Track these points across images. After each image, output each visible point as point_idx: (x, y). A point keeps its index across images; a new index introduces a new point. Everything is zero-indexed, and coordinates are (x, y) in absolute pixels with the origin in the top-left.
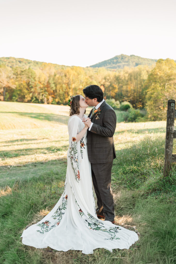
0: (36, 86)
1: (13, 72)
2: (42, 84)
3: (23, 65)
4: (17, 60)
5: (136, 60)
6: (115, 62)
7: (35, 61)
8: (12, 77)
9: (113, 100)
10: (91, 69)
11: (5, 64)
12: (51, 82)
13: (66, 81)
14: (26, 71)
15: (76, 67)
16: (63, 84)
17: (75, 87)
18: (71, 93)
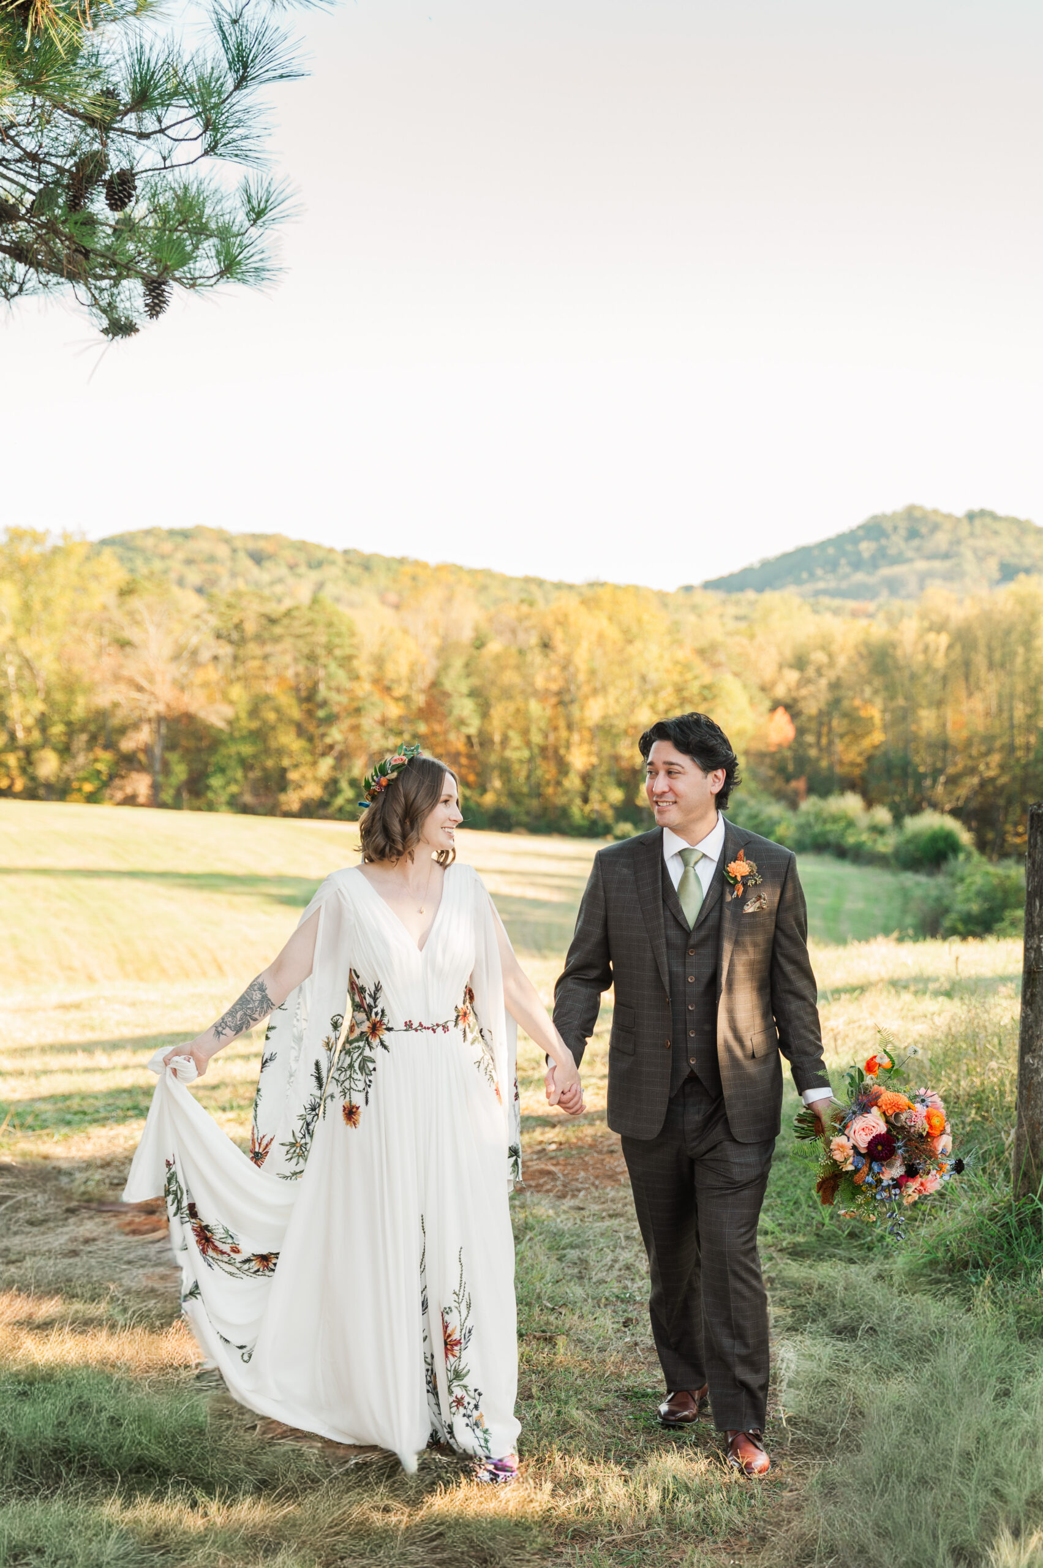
0: (358, 711)
1: (214, 621)
2: (397, 699)
3: (280, 580)
4: (238, 544)
5: (1004, 544)
6: (866, 555)
7: (355, 552)
8: (205, 656)
9: (851, 803)
10: (712, 599)
11: (165, 572)
12: (456, 683)
13: (550, 679)
14: (295, 613)
15: (616, 587)
16: (526, 700)
17: (605, 718)
18: (579, 759)
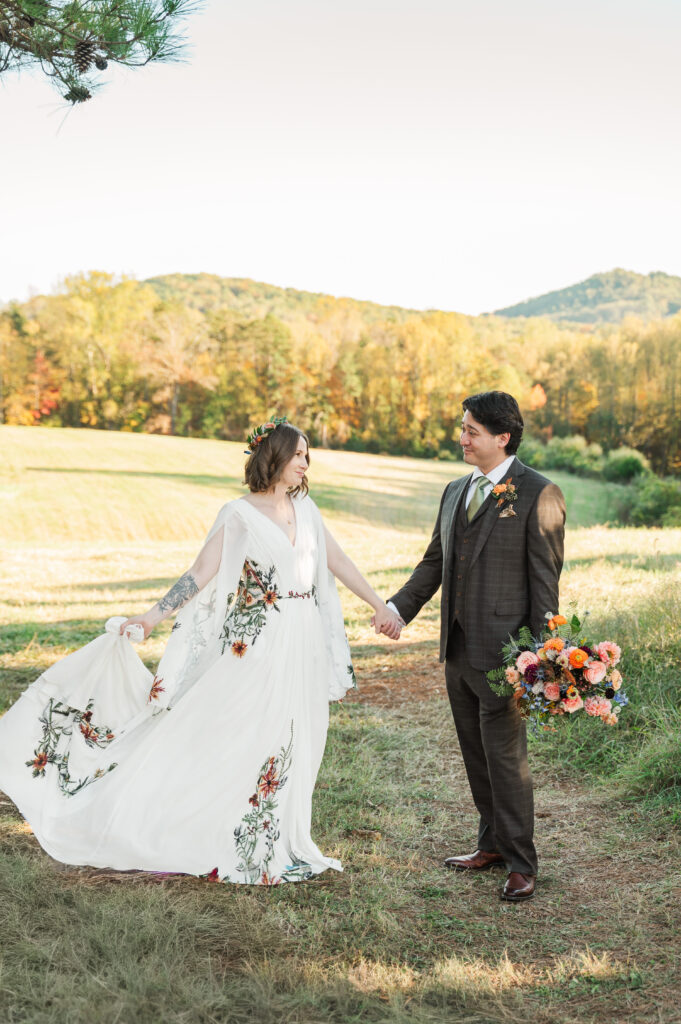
0: (291, 382)
1: (209, 328)
2: (314, 376)
3: (248, 305)
4: (225, 283)
5: (671, 292)
6: (590, 297)
7: (293, 289)
8: (203, 348)
9: (578, 442)
10: (499, 321)
11: (182, 299)
12: (349, 367)
13: (404, 365)
14: (256, 324)
15: (444, 313)
16: (390, 377)
17: (435, 389)
18: (420, 412)
